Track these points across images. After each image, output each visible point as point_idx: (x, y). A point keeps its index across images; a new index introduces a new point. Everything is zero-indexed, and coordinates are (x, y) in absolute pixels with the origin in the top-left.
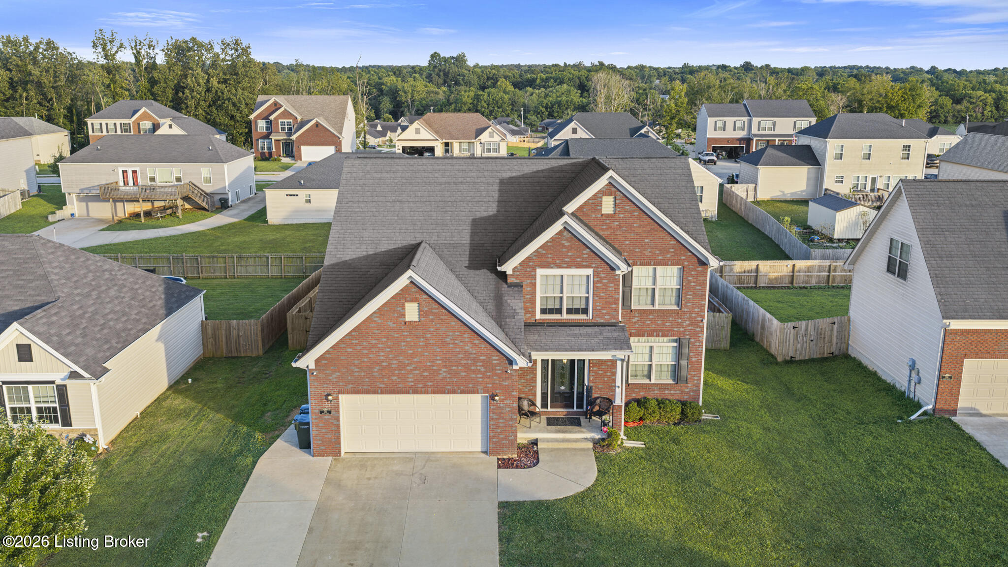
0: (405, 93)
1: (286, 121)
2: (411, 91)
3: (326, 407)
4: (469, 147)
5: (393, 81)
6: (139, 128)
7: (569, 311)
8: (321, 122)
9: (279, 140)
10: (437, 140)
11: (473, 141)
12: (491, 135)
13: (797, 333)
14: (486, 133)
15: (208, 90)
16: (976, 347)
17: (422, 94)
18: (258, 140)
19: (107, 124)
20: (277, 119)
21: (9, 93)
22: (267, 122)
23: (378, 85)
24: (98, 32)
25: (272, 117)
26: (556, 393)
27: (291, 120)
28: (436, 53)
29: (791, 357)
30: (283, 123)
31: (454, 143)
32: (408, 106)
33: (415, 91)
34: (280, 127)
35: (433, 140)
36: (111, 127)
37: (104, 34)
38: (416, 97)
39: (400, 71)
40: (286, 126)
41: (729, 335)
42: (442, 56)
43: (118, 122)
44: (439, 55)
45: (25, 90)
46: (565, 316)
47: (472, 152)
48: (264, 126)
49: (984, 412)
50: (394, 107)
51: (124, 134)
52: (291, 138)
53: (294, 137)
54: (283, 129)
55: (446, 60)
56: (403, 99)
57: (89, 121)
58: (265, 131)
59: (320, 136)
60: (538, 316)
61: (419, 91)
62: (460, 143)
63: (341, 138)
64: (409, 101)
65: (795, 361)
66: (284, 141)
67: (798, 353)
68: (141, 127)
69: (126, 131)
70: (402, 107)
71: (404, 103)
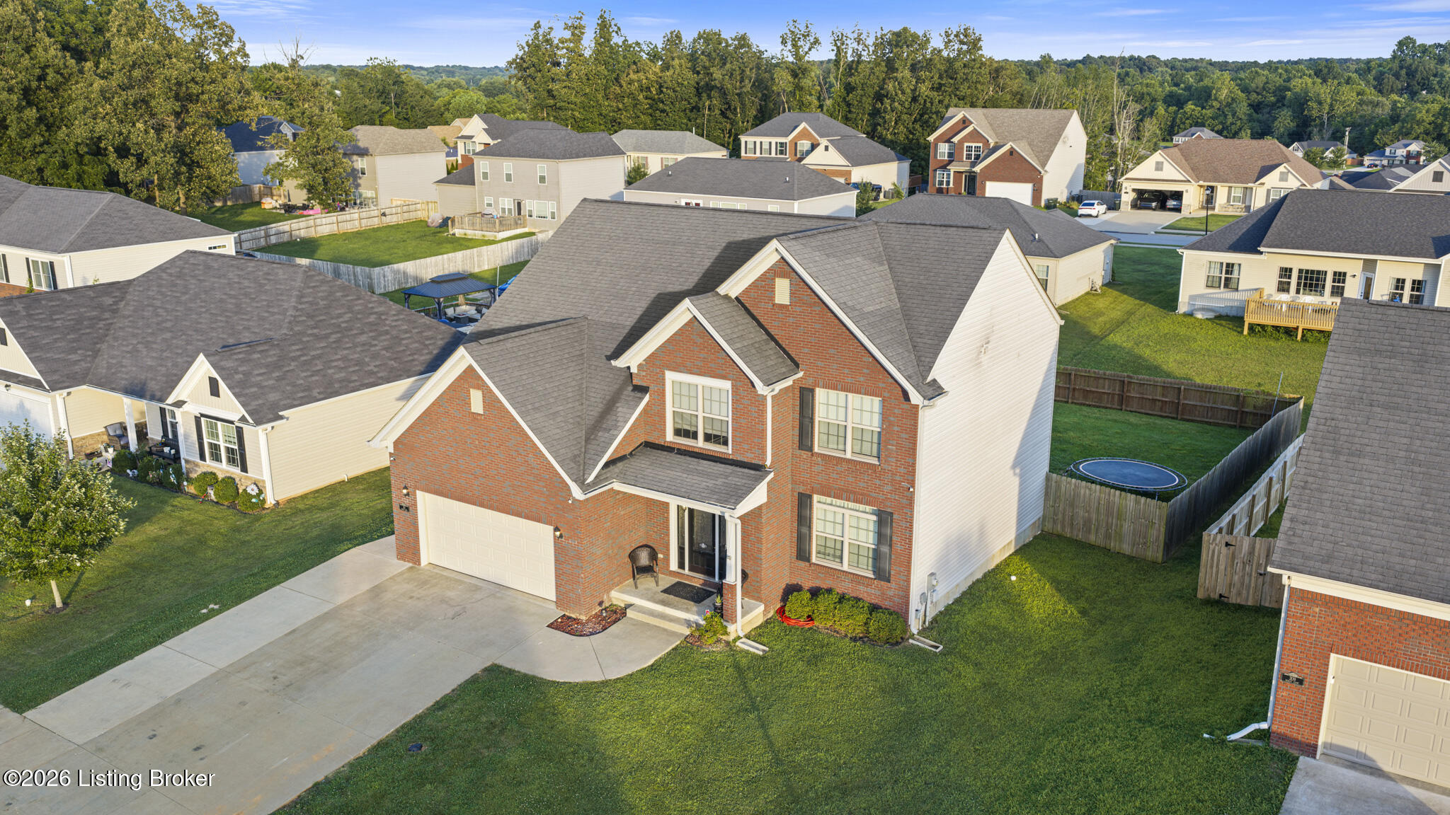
0: (1320, 103)
1: (974, 145)
2: (1329, 101)
3: (406, 502)
4: (1245, 195)
5: (1306, 84)
6: (796, 149)
7: (708, 438)
8: (1017, 149)
9: (962, 172)
10: (1189, 181)
11: (1250, 185)
12: (1283, 177)
13: (1233, 557)
14: (1275, 174)
15: (914, 99)
16: (1355, 635)
17: (1349, 106)
18: (935, 170)
19: (761, 143)
20: (961, 142)
21: (694, 100)
22: (950, 146)
23: (1280, 91)
24: (791, 23)
25: (955, 140)
26: (695, 552)
27: (981, 145)
28: (1408, 38)
29: (1221, 596)
30: (969, 149)
31: (1219, 187)
32: (1322, 124)
33: (1336, 101)
34: (965, 153)
35: (1182, 181)
36: (766, 146)
37: (798, 26)
38: (1339, 110)
39: (1329, 69)
40: (973, 153)
41: (1162, 538)
42: (1418, 43)
43: (774, 140)
44: (1414, 42)
45: (709, 97)
46: (700, 443)
47: (1247, 204)
48: (947, 151)
49: (1387, 767)
50: (1298, 126)
51: (779, 156)
52: (974, 170)
53: (977, 169)
54: (969, 157)
55: (1425, 49)
56: (1315, 113)
57: (743, 139)
58: (946, 158)
59: (1015, 168)
60: (670, 437)
61: (1345, 102)
62: (1230, 187)
63: (1043, 172)
64: (1325, 117)
65: (1227, 604)
66: (968, 174)
67: (1234, 591)
68: (798, 149)
69: (781, 152)
70: (1310, 126)
71: (1315, 120)
